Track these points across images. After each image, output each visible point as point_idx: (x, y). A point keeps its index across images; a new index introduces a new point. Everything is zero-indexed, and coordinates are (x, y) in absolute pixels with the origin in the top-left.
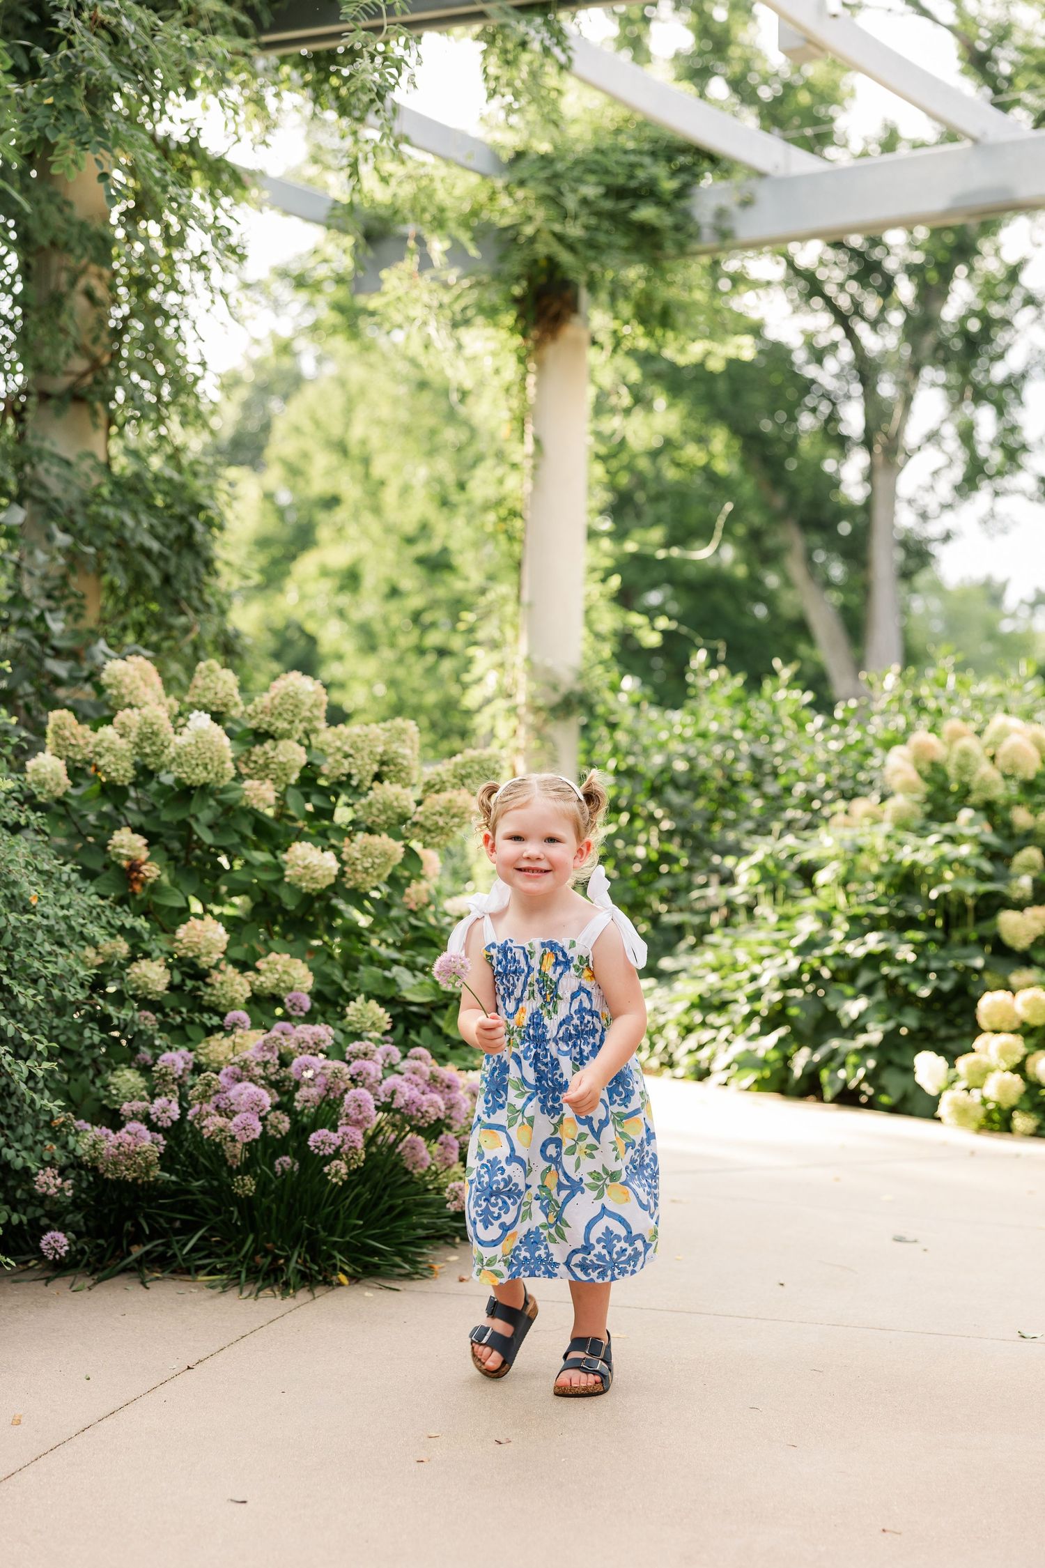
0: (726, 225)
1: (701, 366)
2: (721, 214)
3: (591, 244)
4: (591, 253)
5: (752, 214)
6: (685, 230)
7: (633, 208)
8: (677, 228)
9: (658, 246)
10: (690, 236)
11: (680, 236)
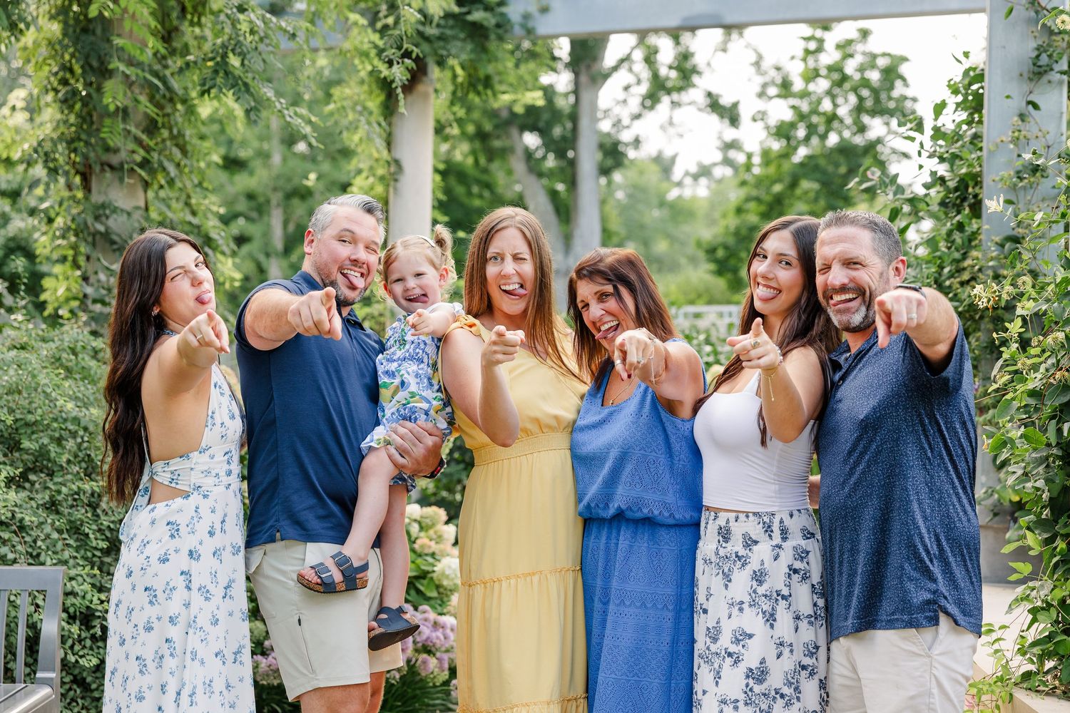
0: (530, 24)
1: (510, 109)
2: (526, 17)
3: (441, 38)
4: (441, 43)
5: (549, 18)
6: (503, 25)
7: (469, 13)
8: (498, 26)
9: (486, 37)
10: (506, 31)
11: (500, 31)
